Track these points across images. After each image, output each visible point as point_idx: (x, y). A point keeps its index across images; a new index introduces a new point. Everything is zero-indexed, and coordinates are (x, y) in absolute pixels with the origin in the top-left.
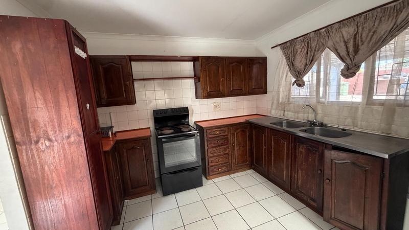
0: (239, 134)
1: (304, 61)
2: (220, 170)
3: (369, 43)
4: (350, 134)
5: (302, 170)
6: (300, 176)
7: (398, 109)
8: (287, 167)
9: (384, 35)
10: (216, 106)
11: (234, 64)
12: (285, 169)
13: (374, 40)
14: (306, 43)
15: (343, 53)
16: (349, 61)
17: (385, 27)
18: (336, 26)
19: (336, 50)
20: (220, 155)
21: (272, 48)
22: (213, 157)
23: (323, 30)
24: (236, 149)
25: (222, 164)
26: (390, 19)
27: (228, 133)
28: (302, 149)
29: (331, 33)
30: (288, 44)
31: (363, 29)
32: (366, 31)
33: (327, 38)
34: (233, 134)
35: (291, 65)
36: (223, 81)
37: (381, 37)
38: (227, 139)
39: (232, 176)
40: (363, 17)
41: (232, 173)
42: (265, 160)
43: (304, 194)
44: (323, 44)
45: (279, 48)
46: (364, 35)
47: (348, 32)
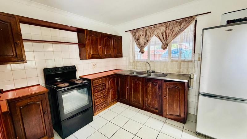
0: (112, 81)
1: (144, 40)
2: (102, 107)
3: (172, 35)
4: (167, 75)
5: (150, 96)
6: (149, 99)
7: (182, 63)
8: (142, 96)
9: (177, 32)
10: (94, 65)
11: (106, 38)
12: (140, 97)
13: (173, 34)
14: (144, 31)
15: (162, 38)
16: (164, 42)
17: (177, 29)
18: (158, 25)
19: (159, 37)
20: (101, 97)
21: (125, 32)
22: (97, 99)
23: (152, 26)
24: (110, 91)
25: (102, 102)
26: (178, 26)
27: (106, 81)
28: (150, 84)
29: (156, 28)
30: (135, 31)
31: (169, 28)
32: (170, 29)
33: (154, 30)
34: (108, 82)
35: (138, 42)
36: (100, 48)
37: (176, 33)
38: (105, 85)
39: (110, 108)
40: (169, 23)
41: (108, 107)
42: (128, 94)
43: (151, 107)
44: (152, 33)
45: (129, 32)
46: (169, 32)
47: (163, 29)
